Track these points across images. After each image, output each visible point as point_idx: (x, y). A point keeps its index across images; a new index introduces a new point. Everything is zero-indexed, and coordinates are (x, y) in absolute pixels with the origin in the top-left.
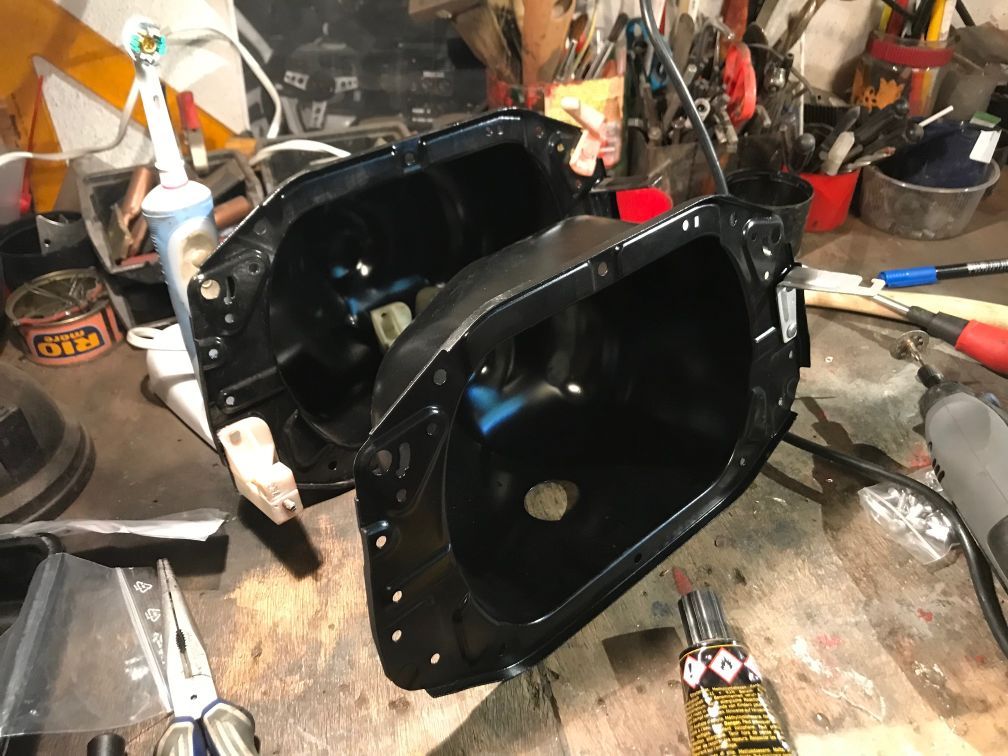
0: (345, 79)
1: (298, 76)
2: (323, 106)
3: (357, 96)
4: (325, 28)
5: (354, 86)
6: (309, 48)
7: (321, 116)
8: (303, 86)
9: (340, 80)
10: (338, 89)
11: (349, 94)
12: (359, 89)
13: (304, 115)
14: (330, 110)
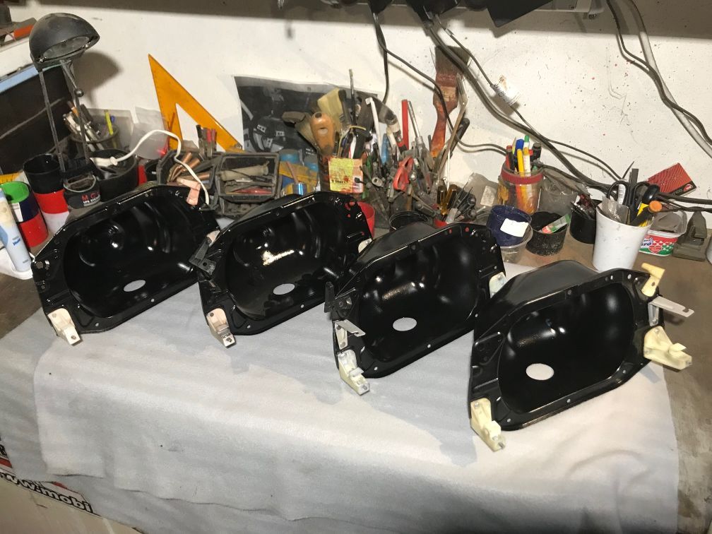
0: (280, 132)
1: (262, 127)
2: (271, 140)
3: (284, 139)
4: (272, 112)
5: (283, 135)
6: (266, 118)
7: (270, 143)
8: (264, 131)
9: (277, 132)
10: (277, 135)
11: (281, 137)
12: (285, 136)
13: (264, 142)
14: (274, 142)
